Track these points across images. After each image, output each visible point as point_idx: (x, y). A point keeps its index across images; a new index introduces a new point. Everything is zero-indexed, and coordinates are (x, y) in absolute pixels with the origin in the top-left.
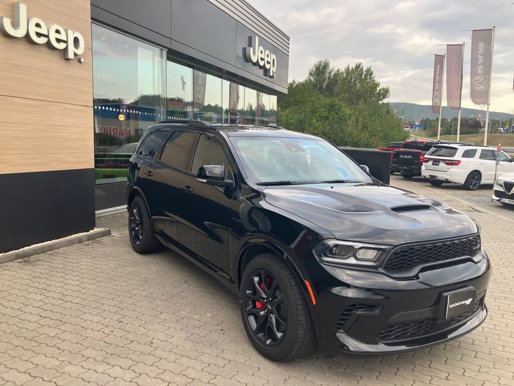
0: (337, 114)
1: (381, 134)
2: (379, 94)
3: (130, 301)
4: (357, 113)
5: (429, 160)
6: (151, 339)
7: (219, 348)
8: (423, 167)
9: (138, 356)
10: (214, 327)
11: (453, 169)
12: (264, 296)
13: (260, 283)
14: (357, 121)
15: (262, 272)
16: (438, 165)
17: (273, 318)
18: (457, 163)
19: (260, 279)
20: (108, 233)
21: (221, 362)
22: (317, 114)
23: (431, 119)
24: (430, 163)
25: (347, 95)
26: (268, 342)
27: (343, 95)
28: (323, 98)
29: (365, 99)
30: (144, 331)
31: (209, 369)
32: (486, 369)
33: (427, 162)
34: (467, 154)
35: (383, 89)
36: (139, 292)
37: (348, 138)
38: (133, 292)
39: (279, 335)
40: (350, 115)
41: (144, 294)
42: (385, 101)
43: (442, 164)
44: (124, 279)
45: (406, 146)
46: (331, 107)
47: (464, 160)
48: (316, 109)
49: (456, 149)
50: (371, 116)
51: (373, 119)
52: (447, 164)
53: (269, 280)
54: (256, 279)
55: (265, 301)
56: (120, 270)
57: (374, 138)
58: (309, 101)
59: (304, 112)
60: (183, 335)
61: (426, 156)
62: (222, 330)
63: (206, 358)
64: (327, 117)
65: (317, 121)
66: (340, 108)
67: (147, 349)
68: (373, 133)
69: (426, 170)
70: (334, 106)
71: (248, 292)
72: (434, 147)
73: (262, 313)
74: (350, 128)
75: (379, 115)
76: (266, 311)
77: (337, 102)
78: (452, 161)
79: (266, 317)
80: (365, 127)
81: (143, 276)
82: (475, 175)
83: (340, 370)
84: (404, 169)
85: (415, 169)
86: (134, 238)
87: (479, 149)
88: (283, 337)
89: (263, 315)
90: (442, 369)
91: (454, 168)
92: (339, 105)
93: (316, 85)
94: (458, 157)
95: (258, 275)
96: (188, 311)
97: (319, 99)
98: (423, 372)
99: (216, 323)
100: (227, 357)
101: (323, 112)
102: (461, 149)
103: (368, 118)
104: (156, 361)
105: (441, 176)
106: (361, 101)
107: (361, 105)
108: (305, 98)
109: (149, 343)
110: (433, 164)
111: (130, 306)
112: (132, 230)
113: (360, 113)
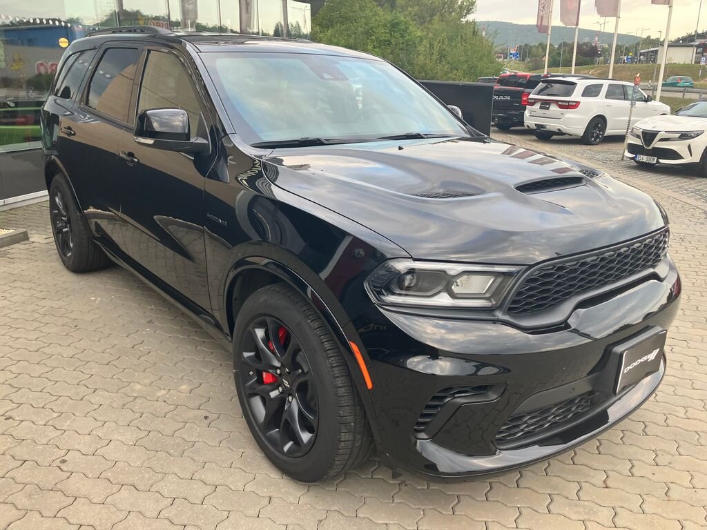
0: (402, 36)
1: (465, 67)
3: (39, 370)
4: (431, 35)
5: (536, 101)
6: (64, 452)
7: (197, 458)
8: (527, 113)
9: (30, 496)
10: (192, 414)
11: (570, 114)
12: (277, 364)
13: (267, 339)
14: (431, 46)
15: (268, 320)
16: (548, 109)
17: (294, 405)
18: (573, 105)
19: (266, 332)
20: (24, 237)
21: (198, 491)
23: (531, 45)
24: (537, 106)
26: (286, 448)
27: (410, 9)
28: (381, 12)
29: (442, 15)
30: (53, 434)
31: (170, 513)
32: (668, 458)
33: (532, 104)
34: (590, 92)
36: (59, 349)
38: (47, 350)
39: (306, 437)
40: (421, 39)
41: (68, 352)
42: (470, 18)
43: (553, 108)
44: (35, 324)
45: (502, 81)
46: (394, 26)
47: (584, 100)
48: (372, 28)
49: (574, 84)
50: (451, 39)
51: (453, 44)
52: (561, 107)
53: (282, 337)
54: (260, 333)
55: (278, 371)
56: (30, 308)
57: (455, 72)
58: (361, 17)
59: (355, 34)
60: (130, 436)
61: (531, 96)
62: (206, 418)
63: (169, 487)
64: (388, 41)
65: (374, 47)
66: (407, 28)
67: (51, 477)
68: (454, 65)
69: (531, 117)
70: (398, 24)
71: (246, 354)
72: (543, 82)
73: (274, 394)
74: (421, 58)
75: (462, 38)
76: (280, 389)
77: (403, 19)
78: (569, 102)
79: (282, 400)
80: (442, 56)
81: (72, 316)
82: (599, 122)
83: (420, 487)
84: (499, 117)
85: (515, 115)
86: (62, 246)
87: (606, 84)
88: (312, 442)
89: (276, 398)
90: (595, 465)
91: (570, 112)
92: (406, 23)
94: (576, 96)
95: (262, 325)
96: (147, 381)
97: (376, 14)
98: (564, 476)
99: (197, 403)
100: (211, 477)
101: (383, 34)
102: (582, 84)
103: (446, 42)
104: (65, 504)
105: (552, 125)
106: (436, 18)
107: (437, 24)
109: (57, 463)
110: (541, 108)
111: (35, 380)
112: (57, 232)
113: (435, 34)
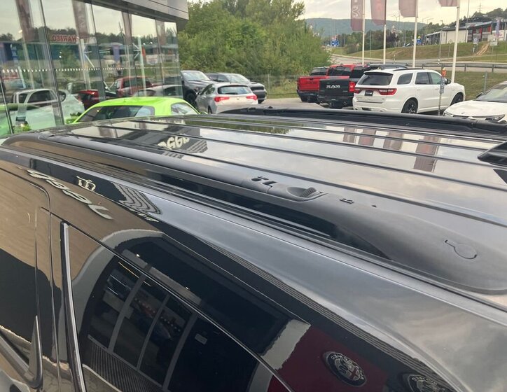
0: (252, 37)
1: (301, 58)
2: (294, 10)
4: (273, 35)
5: (361, 89)
8: (355, 99)
11: (389, 99)
14: (275, 44)
16: (371, 95)
18: (391, 92)
22: (230, 39)
23: (347, 34)
24: (363, 93)
25: (260, 13)
27: (256, 14)
28: (234, 20)
29: (280, 17)
33: (359, 92)
34: (404, 80)
35: (298, 5)
37: (267, 65)
40: (266, 38)
42: (301, 17)
43: (376, 94)
45: (333, 72)
46: (245, 29)
47: (400, 88)
48: (228, 32)
49: (390, 75)
50: (288, 36)
51: (291, 40)
52: (382, 93)
57: (293, 62)
58: (219, 24)
59: (215, 37)
61: (357, 86)
64: (242, 41)
65: (231, 46)
66: (255, 30)
68: (293, 57)
69: (359, 102)
70: (248, 28)
72: (366, 74)
74: (268, 53)
75: (296, 35)
77: (251, 23)
78: (388, 89)
80: (283, 51)
82: (412, 104)
84: (333, 101)
85: (345, 100)
87: (415, 73)
91: (389, 98)
92: (254, 27)
93: (226, 4)
94: (393, 84)
97: (230, 21)
101: (237, 36)
102: (397, 75)
103: (285, 39)
105: (376, 109)
106: (276, 20)
107: (277, 25)
108: (214, 20)
110: (366, 95)
113: (276, 34)
